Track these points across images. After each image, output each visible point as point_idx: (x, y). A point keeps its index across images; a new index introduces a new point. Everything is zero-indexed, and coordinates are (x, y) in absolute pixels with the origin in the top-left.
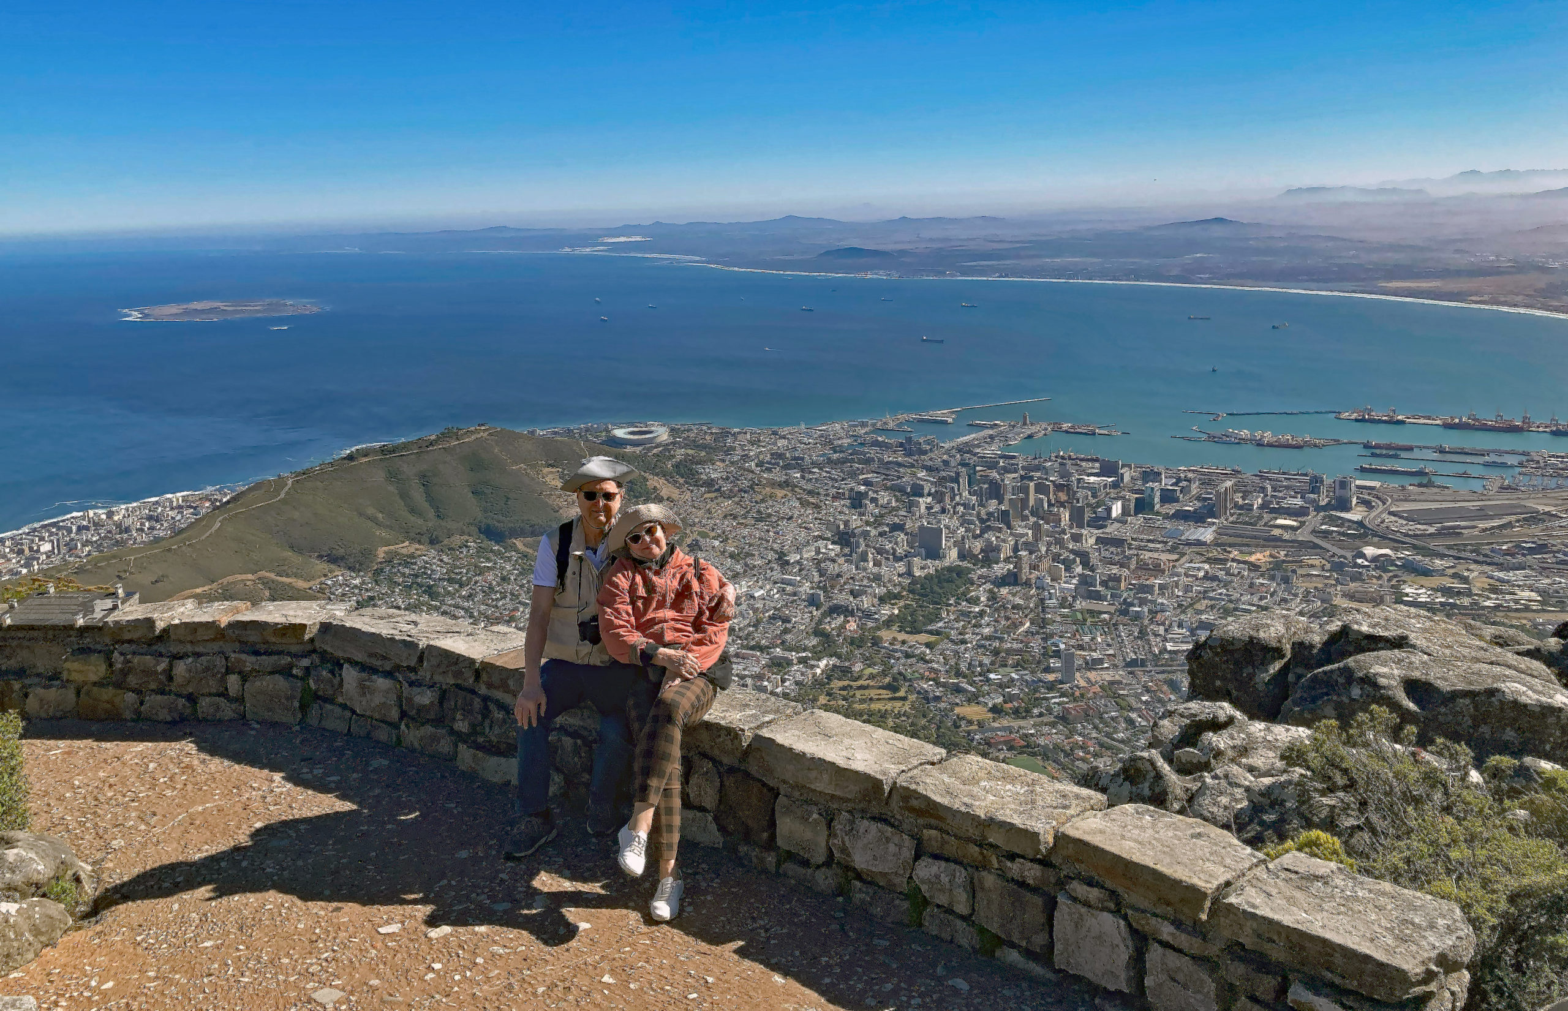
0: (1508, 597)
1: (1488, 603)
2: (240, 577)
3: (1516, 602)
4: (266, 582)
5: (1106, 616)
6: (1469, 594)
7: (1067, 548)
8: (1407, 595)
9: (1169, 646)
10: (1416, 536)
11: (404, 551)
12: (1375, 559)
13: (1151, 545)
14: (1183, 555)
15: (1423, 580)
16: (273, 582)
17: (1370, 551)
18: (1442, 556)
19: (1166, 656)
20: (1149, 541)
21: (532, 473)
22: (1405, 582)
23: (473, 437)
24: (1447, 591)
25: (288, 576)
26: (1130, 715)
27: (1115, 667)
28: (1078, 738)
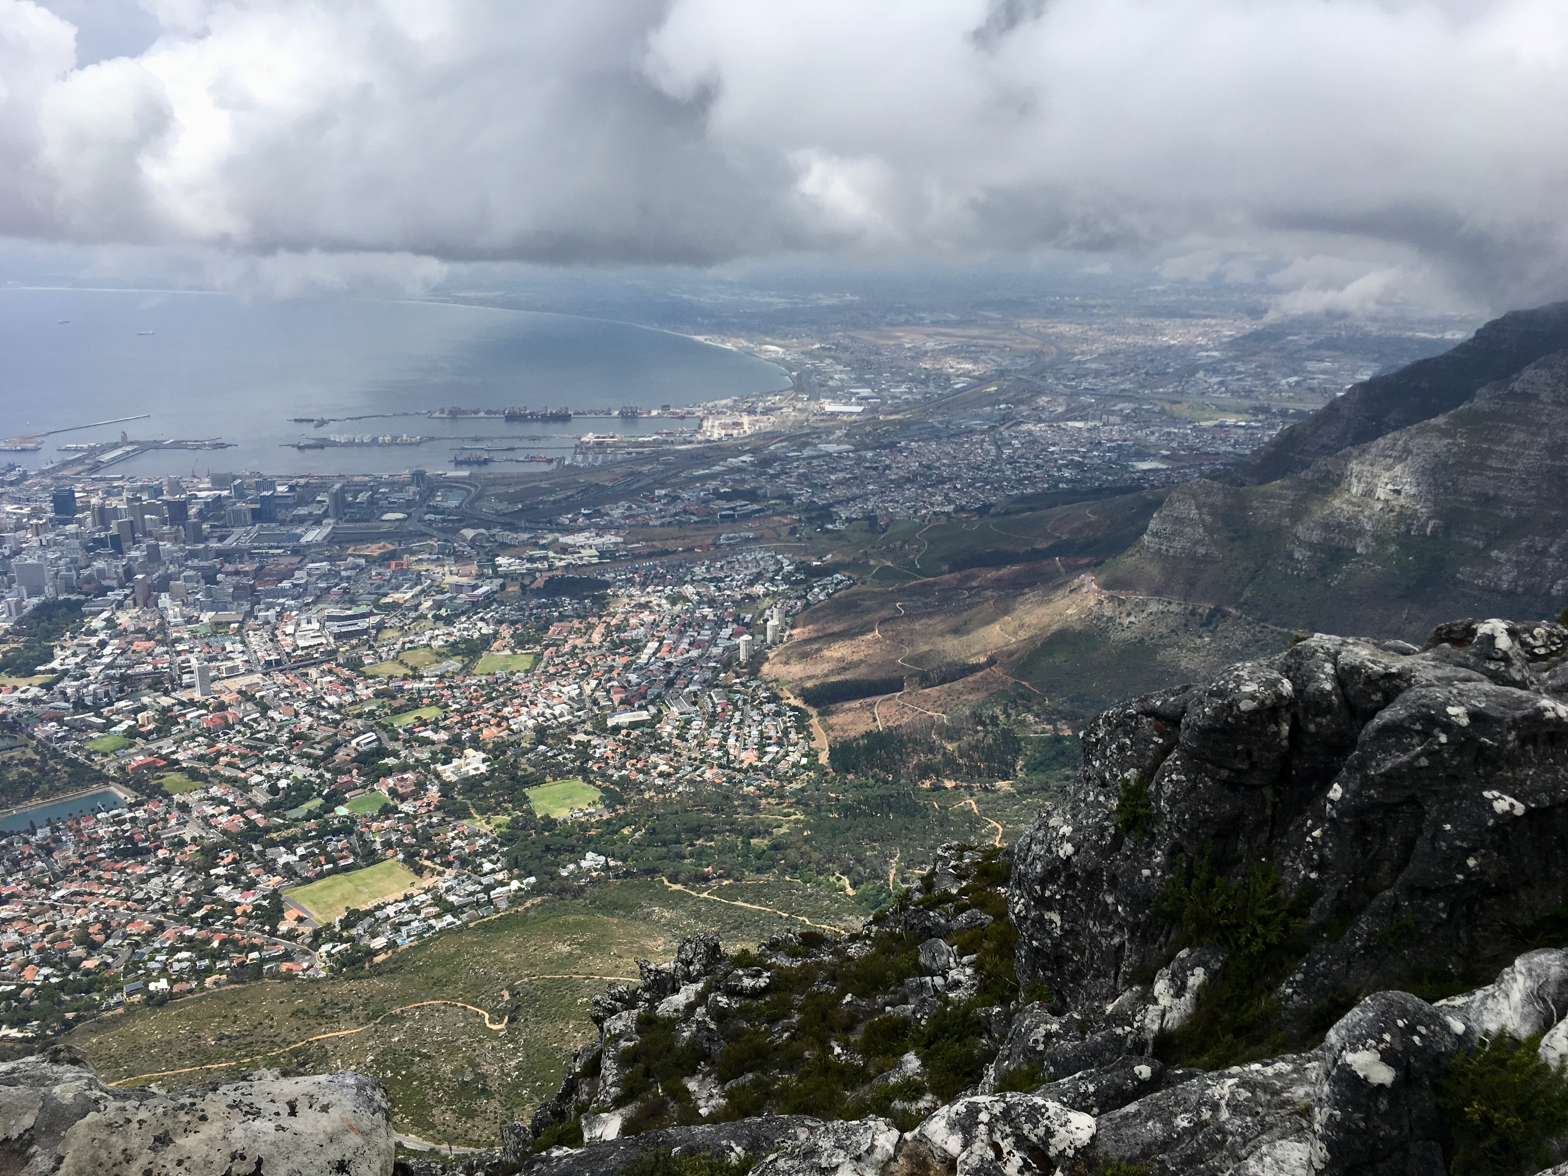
0: (576, 556)
1: (563, 563)
3: (581, 559)
5: (236, 625)
6: (546, 558)
7: (187, 567)
8: (500, 566)
9: (302, 643)
10: (504, 514)
12: (473, 539)
13: (271, 551)
14: (305, 556)
15: (512, 551)
17: (469, 533)
18: (525, 530)
19: (299, 652)
20: (271, 548)
22: (498, 556)
24: (531, 560)
26: (271, 713)
27: (250, 672)
28: (222, 746)
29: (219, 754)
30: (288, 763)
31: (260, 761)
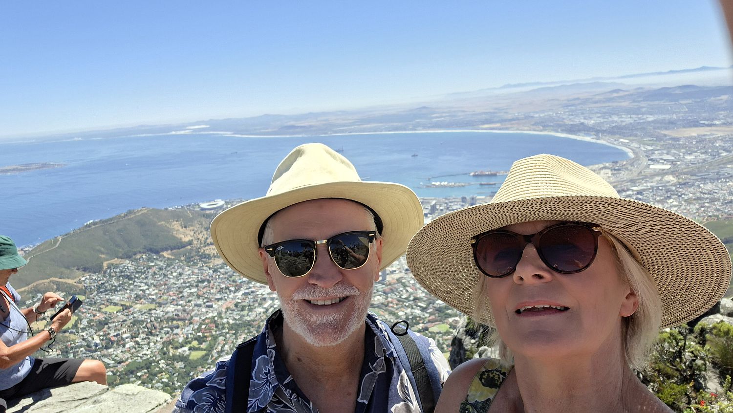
2: (41, 281)
4: (54, 282)
11: (115, 263)
16: (58, 282)
21: (168, 225)
23: (140, 213)
25: (64, 278)
26: (408, 289)
27: (401, 272)
28: (390, 299)
29: (389, 302)
30: (413, 308)
31: (402, 307)
